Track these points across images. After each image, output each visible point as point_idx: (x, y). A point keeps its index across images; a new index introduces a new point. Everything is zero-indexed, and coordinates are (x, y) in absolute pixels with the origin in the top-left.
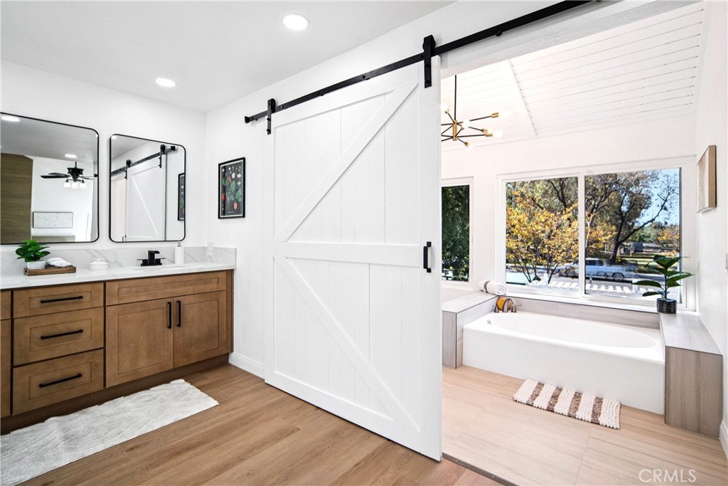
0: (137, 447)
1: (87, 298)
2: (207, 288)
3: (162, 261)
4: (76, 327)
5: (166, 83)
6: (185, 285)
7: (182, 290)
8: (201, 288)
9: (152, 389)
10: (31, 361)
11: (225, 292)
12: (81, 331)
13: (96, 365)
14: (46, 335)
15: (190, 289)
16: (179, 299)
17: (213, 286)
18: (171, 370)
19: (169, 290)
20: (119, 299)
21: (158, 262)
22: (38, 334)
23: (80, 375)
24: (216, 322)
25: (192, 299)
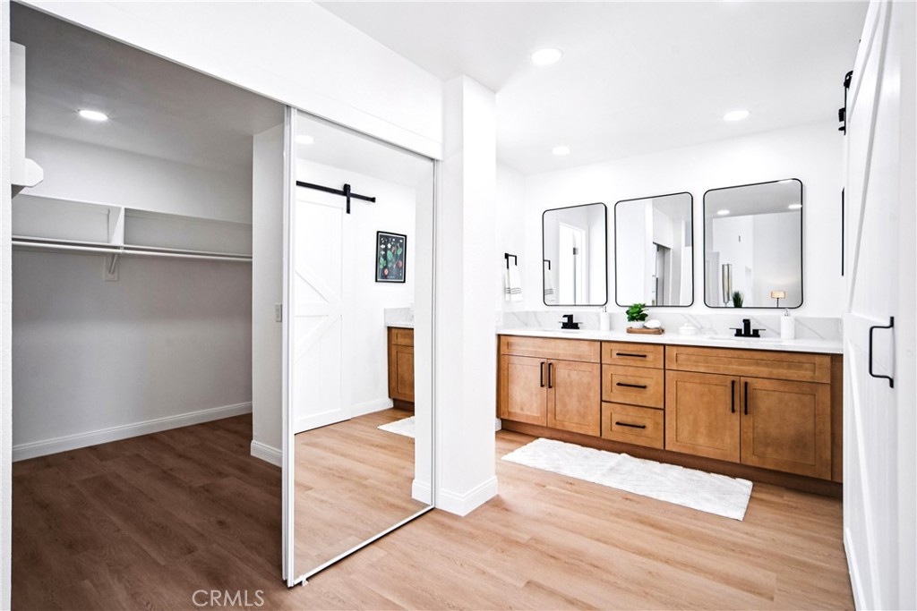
0: (631, 500)
1: (650, 357)
2: (793, 374)
3: (760, 332)
4: (642, 382)
5: (736, 115)
6: (757, 364)
7: (752, 369)
8: (784, 372)
9: (713, 474)
10: (612, 400)
11: (828, 388)
12: (645, 387)
13: (657, 424)
14: (622, 383)
15: (764, 371)
16: (749, 380)
17: (805, 374)
18: (735, 464)
19: (734, 367)
20: (678, 365)
21: (756, 334)
22: (616, 380)
23: (644, 427)
24: (810, 426)
25: (768, 384)
